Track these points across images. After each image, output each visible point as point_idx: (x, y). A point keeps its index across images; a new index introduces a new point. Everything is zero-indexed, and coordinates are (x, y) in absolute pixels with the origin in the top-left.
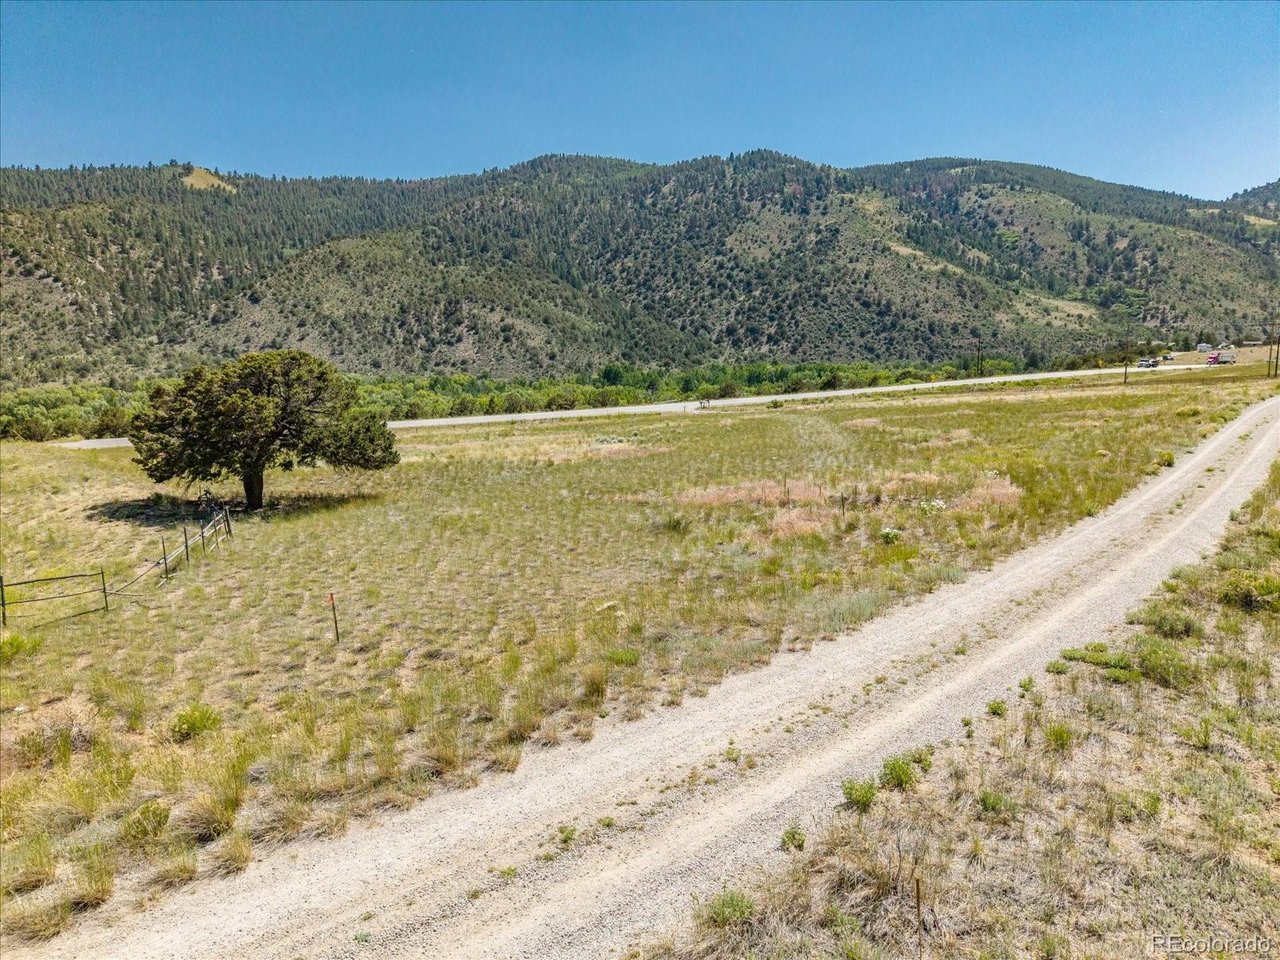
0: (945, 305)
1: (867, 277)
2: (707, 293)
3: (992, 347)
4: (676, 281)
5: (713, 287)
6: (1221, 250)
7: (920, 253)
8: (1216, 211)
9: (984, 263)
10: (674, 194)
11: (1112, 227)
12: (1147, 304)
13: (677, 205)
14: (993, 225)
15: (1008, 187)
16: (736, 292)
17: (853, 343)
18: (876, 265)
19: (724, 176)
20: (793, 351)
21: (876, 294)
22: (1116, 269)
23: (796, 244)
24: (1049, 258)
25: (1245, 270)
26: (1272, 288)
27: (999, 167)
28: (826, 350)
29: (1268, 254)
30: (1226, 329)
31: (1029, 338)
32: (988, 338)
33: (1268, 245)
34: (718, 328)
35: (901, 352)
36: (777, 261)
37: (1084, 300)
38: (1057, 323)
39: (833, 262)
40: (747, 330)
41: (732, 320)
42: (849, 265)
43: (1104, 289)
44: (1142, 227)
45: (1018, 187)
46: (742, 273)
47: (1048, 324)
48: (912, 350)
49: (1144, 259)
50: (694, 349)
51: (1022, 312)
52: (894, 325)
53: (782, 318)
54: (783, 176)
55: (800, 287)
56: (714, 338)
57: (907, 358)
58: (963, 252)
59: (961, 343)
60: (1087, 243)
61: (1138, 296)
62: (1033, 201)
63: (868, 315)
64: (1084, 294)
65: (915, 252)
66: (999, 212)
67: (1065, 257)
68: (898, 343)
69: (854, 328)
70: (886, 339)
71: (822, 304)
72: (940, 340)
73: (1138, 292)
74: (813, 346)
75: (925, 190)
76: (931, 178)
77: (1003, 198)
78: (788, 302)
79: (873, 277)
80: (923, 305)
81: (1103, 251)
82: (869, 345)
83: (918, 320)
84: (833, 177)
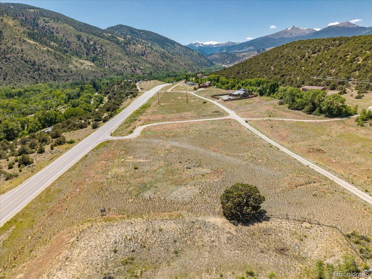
0: (53, 62)
1: (22, 51)
3: (72, 76)
6: (116, 47)
7: (37, 43)
8: (110, 35)
9: (57, 47)
11: (88, 37)
12: (104, 61)
14: (53, 33)
15: (53, 20)
17: (26, 76)
18: (24, 47)
21: (28, 58)
22: (93, 50)
25: (122, 52)
26: (129, 58)
27: (45, 11)
28: (17, 78)
29: (124, 48)
31: (81, 73)
32: (70, 73)
33: (124, 46)
35: (45, 78)
37: (87, 60)
38: (86, 68)
39: (5, 45)
43: (92, 56)
44: (96, 38)
45: (56, 21)
47: (84, 68)
49: (99, 48)
51: (76, 64)
52: (39, 69)
57: (47, 80)
58: (49, 43)
59: (62, 75)
60: (82, 41)
61: (101, 59)
62: (63, 26)
63: (28, 65)
64: (87, 58)
65: (35, 42)
66: (53, 29)
67: (78, 46)
68: (42, 75)
69: (25, 70)
70: (38, 74)
71: (9, 61)
72: (55, 74)
73: (101, 58)
74: (11, 77)
75: (23, 16)
76: (24, 12)
77: (53, 24)
79: (24, 51)
80: (46, 62)
81: (88, 45)
82: (32, 76)
83: (46, 67)
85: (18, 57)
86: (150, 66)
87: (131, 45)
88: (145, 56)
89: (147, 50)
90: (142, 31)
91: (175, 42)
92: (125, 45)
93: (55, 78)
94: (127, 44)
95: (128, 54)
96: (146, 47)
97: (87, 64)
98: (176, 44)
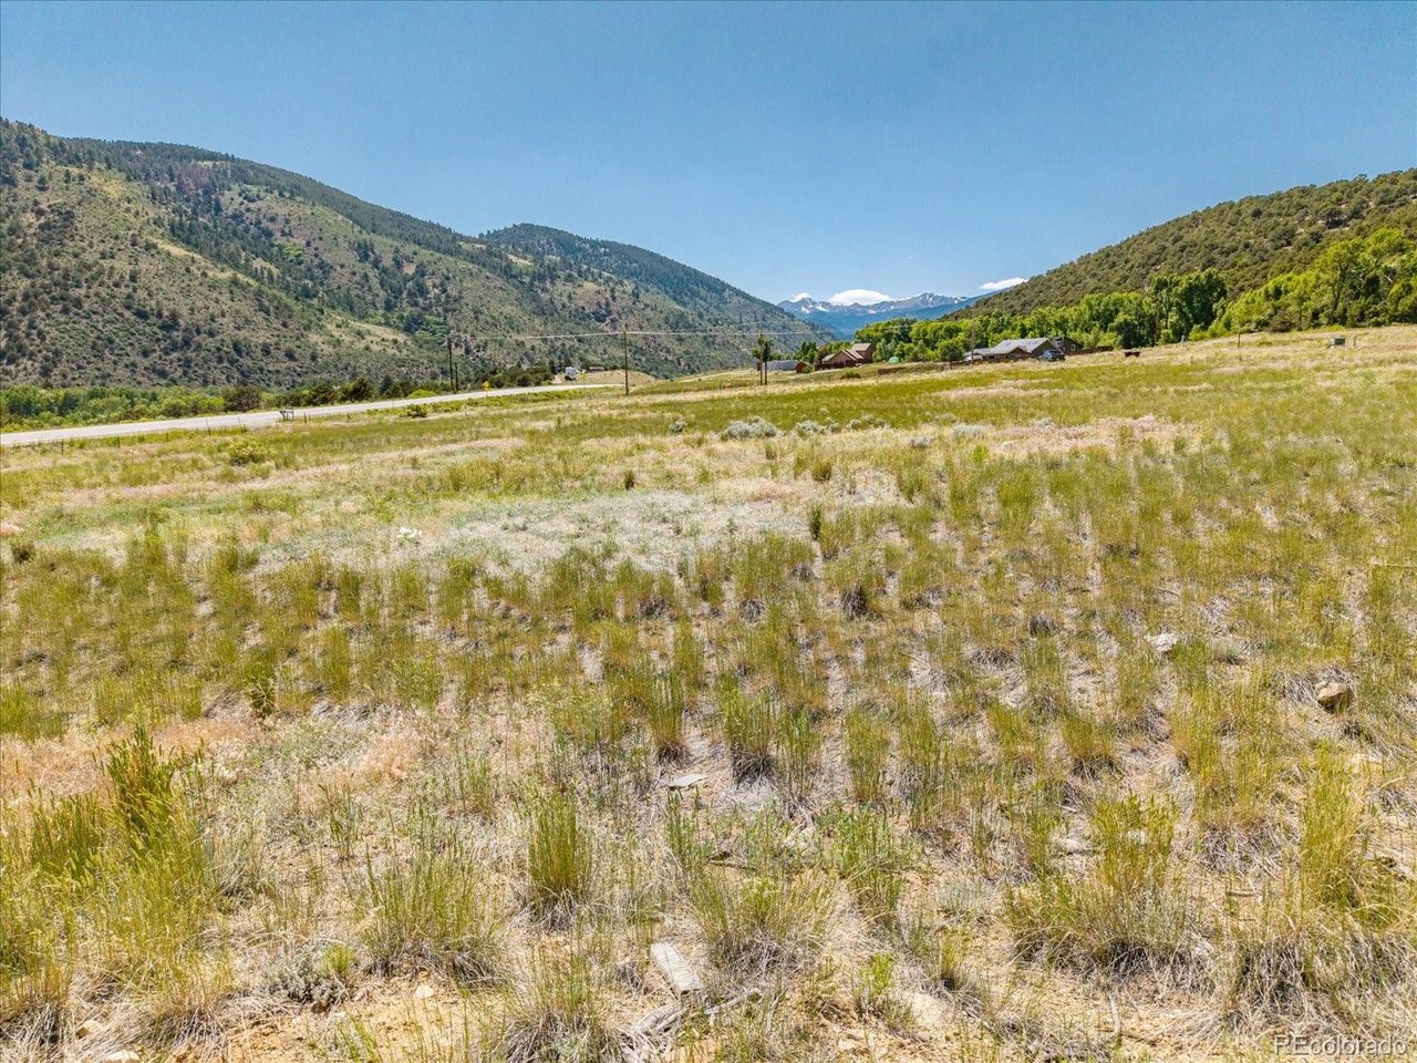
0: (247, 321)
1: (133, 278)
3: (315, 372)
6: (498, 284)
7: (197, 256)
8: (484, 247)
9: (275, 276)
11: (397, 251)
12: (448, 332)
14: (269, 235)
15: (276, 192)
17: (134, 365)
18: (143, 266)
20: (45, 373)
21: (153, 303)
22: (410, 294)
24: (339, 278)
25: (521, 305)
26: (545, 324)
27: (253, 166)
28: (97, 373)
29: (532, 291)
31: (353, 363)
32: (308, 362)
33: (532, 284)
35: (205, 376)
37: (387, 324)
38: (375, 348)
39: (76, 256)
43: (404, 314)
44: (425, 255)
45: (287, 195)
47: (367, 348)
48: (216, 373)
49: (435, 286)
51: (336, 334)
52: (187, 343)
55: (33, 285)
57: (214, 383)
58: (247, 260)
59: (278, 366)
60: (376, 265)
61: (438, 324)
62: (309, 212)
63: (147, 329)
64: (387, 318)
65: (191, 254)
66: (272, 220)
67: (357, 278)
68: (197, 365)
69: (131, 344)
70: (179, 360)
71: (75, 310)
72: (250, 363)
73: (437, 319)
74: (74, 366)
75: (172, 180)
76: (178, 167)
77: (273, 204)
78: (17, 304)
79: (142, 280)
80: (220, 320)
81: (395, 276)
82: (158, 367)
83: (218, 338)
84: (42, 140)
85: (114, 297)
87: (559, 283)
88: (608, 321)
89: (618, 300)
90: (605, 244)
91: (725, 286)
92: (536, 283)
93: (246, 376)
94: (541, 278)
95: (544, 313)
96: (613, 290)
97: (381, 337)
98: (727, 292)
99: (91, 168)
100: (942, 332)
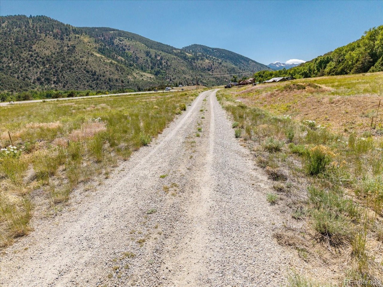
0: (113, 73)
1: (87, 63)
2: (27, 65)
3: (128, 86)
4: (12, 60)
5: (29, 63)
6: (182, 61)
7: (103, 56)
8: (180, 51)
9: (123, 61)
10: (8, 27)
11: (156, 53)
12: (166, 75)
13: (9, 32)
14: (124, 50)
15: (127, 39)
16: (39, 65)
17: (85, 84)
18: (90, 59)
19: (29, 23)
20: (64, 87)
21: (91, 69)
22: (158, 65)
23: (60, 50)
24: (141, 61)
25: (187, 67)
26: (193, 72)
27: (124, 32)
28: (76, 86)
29: (191, 63)
30: (185, 82)
31: (138, 83)
32: (127, 83)
34: (33, 78)
35: (101, 87)
36: (54, 56)
37: (151, 73)
38: (145, 79)
39: (74, 57)
40: (45, 79)
41: (39, 75)
42: (80, 58)
43: (156, 70)
44: (163, 54)
46: (41, 59)
47: (143, 79)
48: (104, 86)
49: (164, 62)
50: (23, 85)
51: (135, 76)
52: (97, 79)
53: (58, 75)
54: (53, 26)
55: (64, 65)
56: (32, 81)
57: (103, 89)
58: (117, 57)
59: (119, 85)
60: (150, 57)
61: (164, 73)
62: (135, 44)
63: (89, 75)
64: (151, 71)
66: (126, 46)
67: (145, 61)
68: (99, 84)
69: (84, 79)
70: (95, 83)
71: (72, 71)
72: (112, 84)
73: (164, 71)
74: (71, 85)
75: (103, 37)
76: (104, 33)
77: (126, 42)
78: (60, 70)
79: (89, 63)
80: (106, 73)
81: (154, 60)
82: (90, 85)
83: (105, 77)
84: (71, 29)
85: (81, 67)
86: (215, 80)
87: (199, 61)
88: (211, 71)
89: (215, 64)
90: (216, 49)
91: (249, 60)
92: (192, 61)
93: (111, 87)
94: (194, 59)
95: (193, 69)
96: (213, 62)
97: (148, 76)
98: (250, 61)
99: (82, 35)
100: (269, 75)
